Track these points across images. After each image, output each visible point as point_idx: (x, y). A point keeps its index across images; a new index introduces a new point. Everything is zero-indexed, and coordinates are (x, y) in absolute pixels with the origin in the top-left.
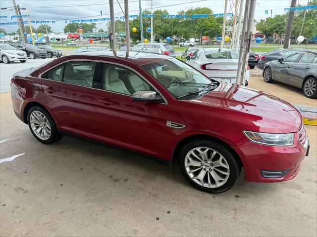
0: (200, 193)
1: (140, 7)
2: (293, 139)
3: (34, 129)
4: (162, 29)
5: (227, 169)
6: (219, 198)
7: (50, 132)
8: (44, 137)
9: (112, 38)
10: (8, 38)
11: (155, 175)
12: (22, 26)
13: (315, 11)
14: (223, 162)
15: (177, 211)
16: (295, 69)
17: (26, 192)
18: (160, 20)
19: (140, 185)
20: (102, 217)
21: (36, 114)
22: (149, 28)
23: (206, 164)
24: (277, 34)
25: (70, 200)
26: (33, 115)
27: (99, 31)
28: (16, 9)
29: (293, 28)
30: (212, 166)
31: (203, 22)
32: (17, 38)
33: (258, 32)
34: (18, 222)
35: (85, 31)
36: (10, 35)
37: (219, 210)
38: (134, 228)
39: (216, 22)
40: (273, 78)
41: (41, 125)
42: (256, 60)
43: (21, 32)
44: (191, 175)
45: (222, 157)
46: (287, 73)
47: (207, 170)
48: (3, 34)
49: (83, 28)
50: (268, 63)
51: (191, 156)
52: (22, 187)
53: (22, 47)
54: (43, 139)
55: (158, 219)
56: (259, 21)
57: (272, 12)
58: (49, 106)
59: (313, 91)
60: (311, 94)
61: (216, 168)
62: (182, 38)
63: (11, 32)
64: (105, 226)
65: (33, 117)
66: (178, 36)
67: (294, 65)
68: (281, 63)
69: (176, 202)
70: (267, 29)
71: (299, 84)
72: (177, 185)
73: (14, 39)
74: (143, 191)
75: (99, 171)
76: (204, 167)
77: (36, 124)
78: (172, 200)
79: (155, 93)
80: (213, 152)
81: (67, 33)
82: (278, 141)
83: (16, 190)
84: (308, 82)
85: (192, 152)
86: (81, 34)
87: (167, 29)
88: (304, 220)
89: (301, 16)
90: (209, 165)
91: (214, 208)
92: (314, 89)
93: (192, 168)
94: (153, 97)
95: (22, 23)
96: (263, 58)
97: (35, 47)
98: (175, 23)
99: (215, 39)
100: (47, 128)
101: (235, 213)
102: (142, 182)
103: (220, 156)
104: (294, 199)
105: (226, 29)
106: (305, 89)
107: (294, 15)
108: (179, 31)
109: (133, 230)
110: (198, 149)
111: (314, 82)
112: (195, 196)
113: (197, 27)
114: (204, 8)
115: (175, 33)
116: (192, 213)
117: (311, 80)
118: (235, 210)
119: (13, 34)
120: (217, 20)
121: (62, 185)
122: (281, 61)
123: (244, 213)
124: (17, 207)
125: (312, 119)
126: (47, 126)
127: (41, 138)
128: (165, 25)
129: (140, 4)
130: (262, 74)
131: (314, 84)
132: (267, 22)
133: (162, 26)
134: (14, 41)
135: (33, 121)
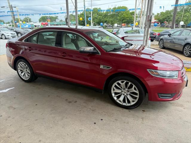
0: (121, 109)
1: (84, 5)
2: (178, 75)
3: (20, 73)
4: (97, 19)
5: (137, 93)
6: (132, 112)
7: (30, 75)
8: (26, 78)
9: (67, 21)
10: (5, 25)
11: (94, 99)
12: (14, 18)
13: (190, 8)
14: (135, 89)
15: (107, 119)
16: (178, 40)
17: (15, 109)
18: (96, 14)
19: (84, 104)
20: (61, 122)
21: (21, 64)
22: (90, 18)
23: (125, 91)
24: (167, 22)
25: (41, 113)
26: (19, 64)
27: (60, 21)
28: (10, 7)
29: (176, 18)
30: (128, 92)
31: (122, 14)
32: (11, 25)
33: (156, 21)
34: (10, 125)
35: (51, 21)
36: (7, 23)
37: (132, 119)
38: (81, 128)
39: (130, 15)
40: (165, 46)
41: (24, 71)
42: (155, 36)
43: (13, 21)
44: (115, 98)
45: (134, 86)
46: (174, 43)
47: (125, 94)
48: (2, 23)
49: (50, 19)
50: (161, 37)
51: (116, 86)
52: (12, 106)
53: (13, 30)
54: (26, 79)
55: (95, 123)
56: (156, 14)
57: (164, 8)
58: (29, 59)
59: (190, 53)
60: (188, 54)
61: (131, 93)
62: (110, 25)
63: (7, 22)
64: (63, 127)
65: (19, 66)
66: (107, 24)
67: (177, 38)
68: (170, 36)
69: (106, 114)
70: (161, 19)
71: (181, 49)
72: (107, 104)
73: (9, 26)
74: (86, 108)
75: (59, 97)
76: (123, 93)
77: (21, 70)
78: (103, 113)
79: (93, 48)
80: (128, 83)
81: (41, 22)
82: (168, 75)
83: (9, 107)
84: (186, 47)
85: (116, 84)
86: (49, 22)
87: (101, 19)
88: (185, 124)
89: (182, 11)
90: (126, 92)
91: (130, 117)
92: (190, 52)
93: (116, 93)
94: (92, 51)
95: (14, 15)
96: (159, 34)
97: (22, 30)
98: (106, 16)
99: (130, 25)
100: (28, 72)
101: (143, 120)
102: (85, 103)
103: (133, 86)
104: (179, 112)
105: (136, 19)
106: (185, 52)
107: (177, 10)
108: (108, 20)
109: (80, 130)
110: (120, 82)
111: (190, 47)
112: (118, 110)
113: (118, 18)
114: (123, 7)
115: (106, 22)
116: (116, 120)
117: (188, 46)
118: (142, 118)
119: (9, 23)
120: (131, 14)
121: (37, 105)
122: (170, 35)
123: (148, 120)
124: (9, 117)
125: (189, 68)
126: (28, 71)
127: (24, 79)
128: (99, 17)
129: (84, 3)
130: (158, 44)
131: (190, 48)
132: (161, 15)
133: (98, 17)
134: (9, 27)
135: (19, 68)
